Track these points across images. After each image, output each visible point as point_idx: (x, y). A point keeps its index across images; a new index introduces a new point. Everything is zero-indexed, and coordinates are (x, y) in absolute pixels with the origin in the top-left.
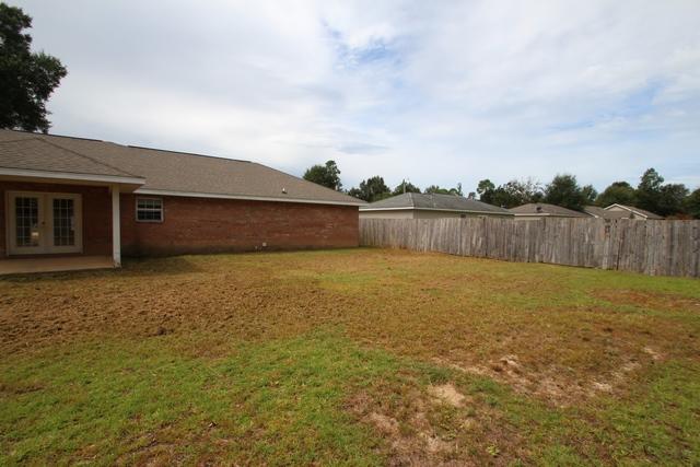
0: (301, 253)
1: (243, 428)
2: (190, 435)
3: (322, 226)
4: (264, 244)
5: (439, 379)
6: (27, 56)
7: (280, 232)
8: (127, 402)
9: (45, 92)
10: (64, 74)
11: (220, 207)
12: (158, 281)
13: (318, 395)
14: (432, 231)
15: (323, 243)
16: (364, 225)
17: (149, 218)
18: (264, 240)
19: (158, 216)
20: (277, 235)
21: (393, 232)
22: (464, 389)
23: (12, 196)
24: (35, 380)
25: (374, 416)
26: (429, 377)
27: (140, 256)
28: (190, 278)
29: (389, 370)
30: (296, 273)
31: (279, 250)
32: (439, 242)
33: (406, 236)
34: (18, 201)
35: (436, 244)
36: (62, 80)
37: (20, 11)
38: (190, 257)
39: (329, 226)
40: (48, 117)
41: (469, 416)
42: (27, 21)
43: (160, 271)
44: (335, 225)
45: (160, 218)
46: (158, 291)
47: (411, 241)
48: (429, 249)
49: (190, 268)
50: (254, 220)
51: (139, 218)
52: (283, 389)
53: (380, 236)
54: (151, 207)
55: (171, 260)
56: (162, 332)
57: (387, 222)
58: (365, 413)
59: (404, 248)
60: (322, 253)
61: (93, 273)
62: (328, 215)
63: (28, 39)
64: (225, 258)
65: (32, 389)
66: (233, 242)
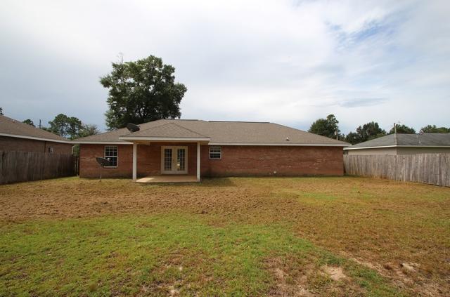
0: (298, 178)
1: (212, 257)
2: (191, 254)
3: (314, 160)
4: (275, 172)
5: (334, 263)
6: (173, 86)
7: (285, 165)
8: (176, 237)
9: (179, 100)
10: (186, 91)
11: (249, 151)
12: (213, 189)
13: (253, 253)
14: (410, 165)
15: (315, 172)
16: (350, 160)
17: (215, 157)
18: (275, 170)
19: (219, 155)
20: (283, 167)
21: (374, 165)
22: (348, 273)
23: (164, 148)
24: (153, 224)
25: (278, 270)
26: (327, 260)
27: (210, 176)
28: (228, 189)
29: (303, 251)
30: (287, 191)
31: (284, 176)
32: (418, 173)
33: (386, 169)
34: (165, 150)
35: (414, 175)
36: (185, 93)
37: (171, 66)
38: (232, 178)
39: (319, 161)
40: (180, 111)
41: (340, 286)
42: (173, 70)
43: (216, 185)
44: (324, 160)
45: (219, 157)
46: (210, 194)
47: (391, 172)
48: (408, 180)
49: (231, 184)
50: (268, 158)
51: (211, 157)
52: (239, 247)
53: (363, 169)
54: (215, 151)
55: (223, 179)
56: (203, 213)
57: (368, 158)
58: (273, 267)
59: (384, 178)
60: (313, 179)
61: (189, 184)
62: (318, 154)
63: (174, 77)
64: (250, 180)
65: (151, 226)
66: (256, 170)
